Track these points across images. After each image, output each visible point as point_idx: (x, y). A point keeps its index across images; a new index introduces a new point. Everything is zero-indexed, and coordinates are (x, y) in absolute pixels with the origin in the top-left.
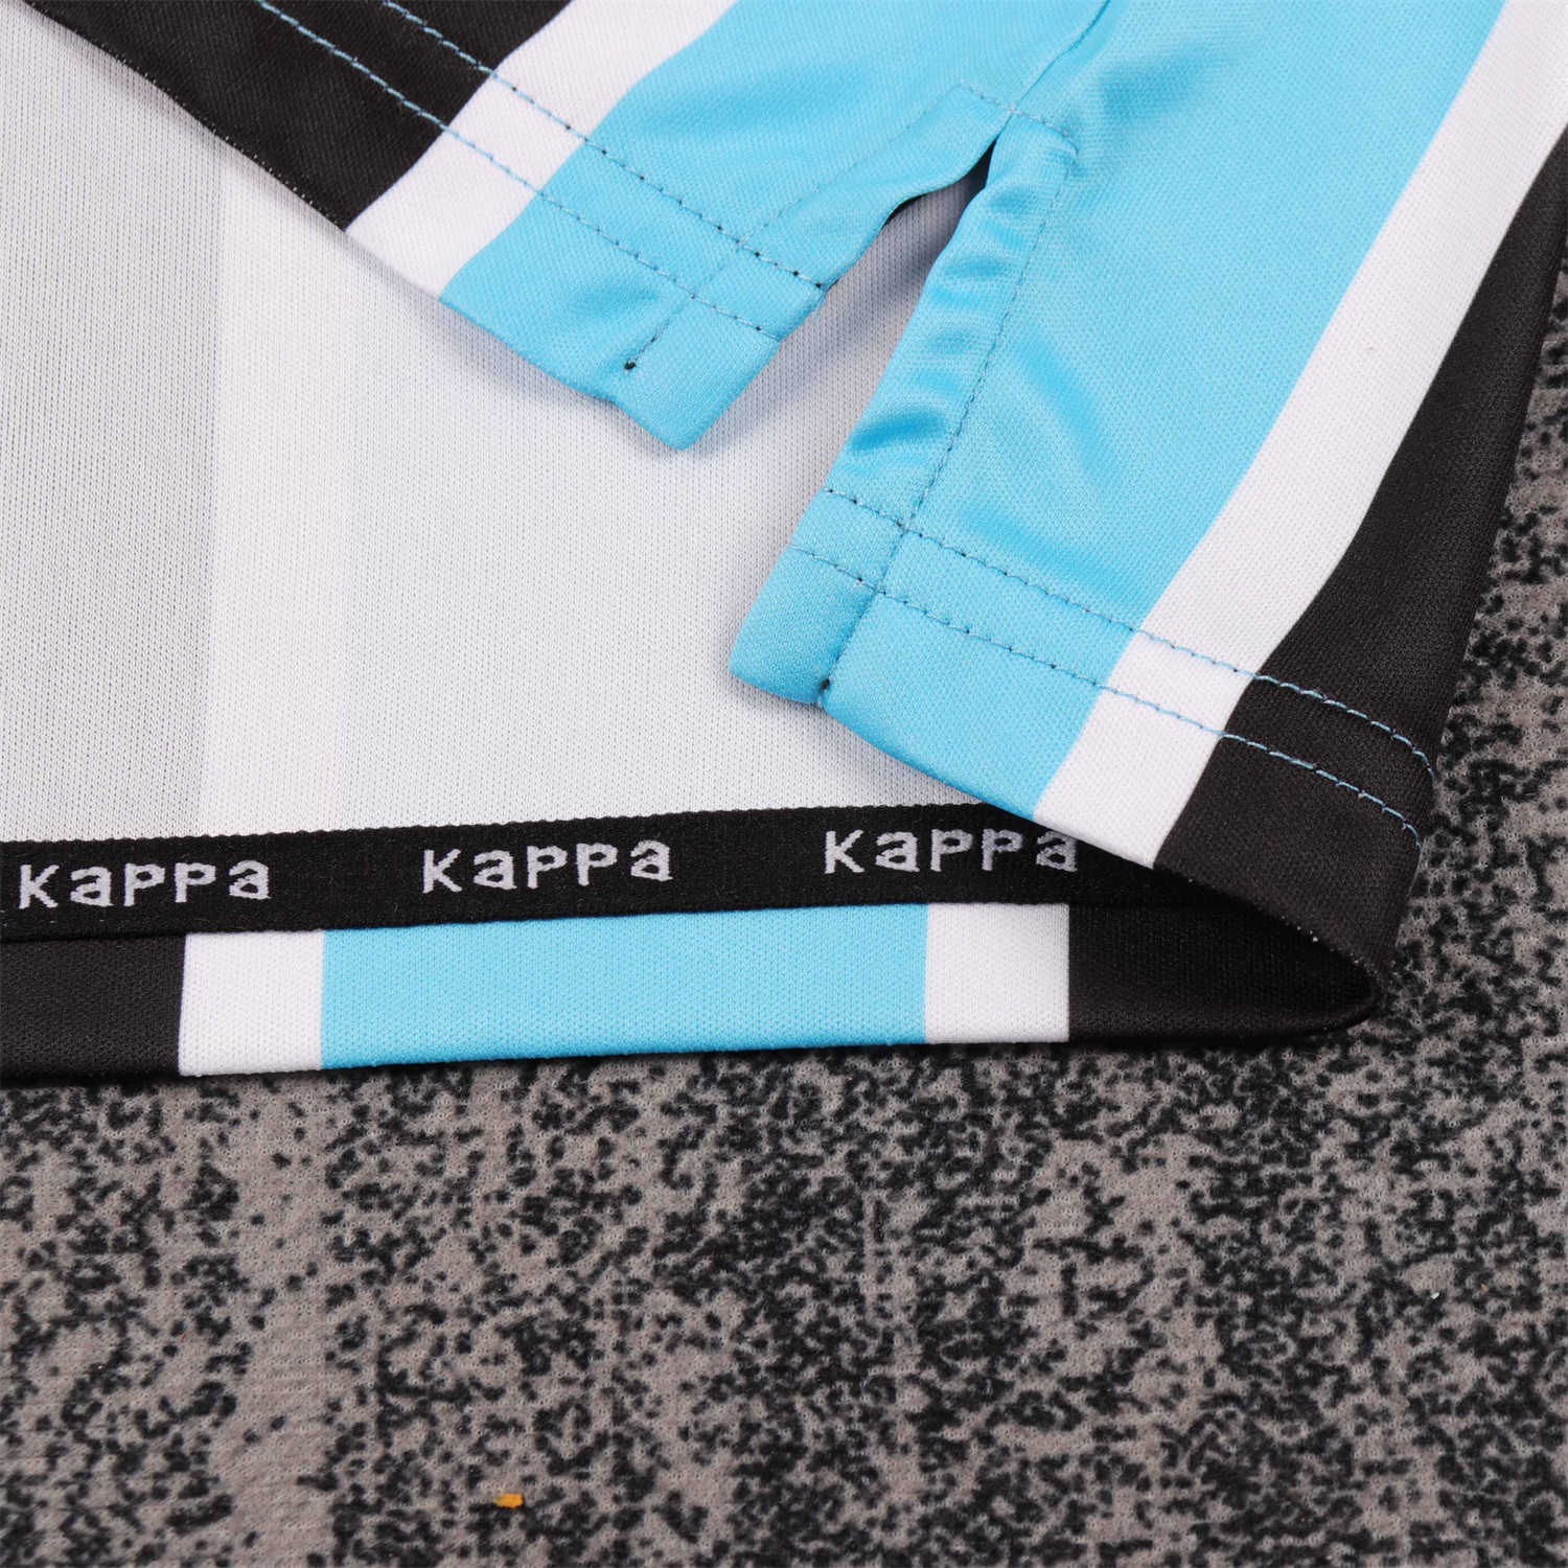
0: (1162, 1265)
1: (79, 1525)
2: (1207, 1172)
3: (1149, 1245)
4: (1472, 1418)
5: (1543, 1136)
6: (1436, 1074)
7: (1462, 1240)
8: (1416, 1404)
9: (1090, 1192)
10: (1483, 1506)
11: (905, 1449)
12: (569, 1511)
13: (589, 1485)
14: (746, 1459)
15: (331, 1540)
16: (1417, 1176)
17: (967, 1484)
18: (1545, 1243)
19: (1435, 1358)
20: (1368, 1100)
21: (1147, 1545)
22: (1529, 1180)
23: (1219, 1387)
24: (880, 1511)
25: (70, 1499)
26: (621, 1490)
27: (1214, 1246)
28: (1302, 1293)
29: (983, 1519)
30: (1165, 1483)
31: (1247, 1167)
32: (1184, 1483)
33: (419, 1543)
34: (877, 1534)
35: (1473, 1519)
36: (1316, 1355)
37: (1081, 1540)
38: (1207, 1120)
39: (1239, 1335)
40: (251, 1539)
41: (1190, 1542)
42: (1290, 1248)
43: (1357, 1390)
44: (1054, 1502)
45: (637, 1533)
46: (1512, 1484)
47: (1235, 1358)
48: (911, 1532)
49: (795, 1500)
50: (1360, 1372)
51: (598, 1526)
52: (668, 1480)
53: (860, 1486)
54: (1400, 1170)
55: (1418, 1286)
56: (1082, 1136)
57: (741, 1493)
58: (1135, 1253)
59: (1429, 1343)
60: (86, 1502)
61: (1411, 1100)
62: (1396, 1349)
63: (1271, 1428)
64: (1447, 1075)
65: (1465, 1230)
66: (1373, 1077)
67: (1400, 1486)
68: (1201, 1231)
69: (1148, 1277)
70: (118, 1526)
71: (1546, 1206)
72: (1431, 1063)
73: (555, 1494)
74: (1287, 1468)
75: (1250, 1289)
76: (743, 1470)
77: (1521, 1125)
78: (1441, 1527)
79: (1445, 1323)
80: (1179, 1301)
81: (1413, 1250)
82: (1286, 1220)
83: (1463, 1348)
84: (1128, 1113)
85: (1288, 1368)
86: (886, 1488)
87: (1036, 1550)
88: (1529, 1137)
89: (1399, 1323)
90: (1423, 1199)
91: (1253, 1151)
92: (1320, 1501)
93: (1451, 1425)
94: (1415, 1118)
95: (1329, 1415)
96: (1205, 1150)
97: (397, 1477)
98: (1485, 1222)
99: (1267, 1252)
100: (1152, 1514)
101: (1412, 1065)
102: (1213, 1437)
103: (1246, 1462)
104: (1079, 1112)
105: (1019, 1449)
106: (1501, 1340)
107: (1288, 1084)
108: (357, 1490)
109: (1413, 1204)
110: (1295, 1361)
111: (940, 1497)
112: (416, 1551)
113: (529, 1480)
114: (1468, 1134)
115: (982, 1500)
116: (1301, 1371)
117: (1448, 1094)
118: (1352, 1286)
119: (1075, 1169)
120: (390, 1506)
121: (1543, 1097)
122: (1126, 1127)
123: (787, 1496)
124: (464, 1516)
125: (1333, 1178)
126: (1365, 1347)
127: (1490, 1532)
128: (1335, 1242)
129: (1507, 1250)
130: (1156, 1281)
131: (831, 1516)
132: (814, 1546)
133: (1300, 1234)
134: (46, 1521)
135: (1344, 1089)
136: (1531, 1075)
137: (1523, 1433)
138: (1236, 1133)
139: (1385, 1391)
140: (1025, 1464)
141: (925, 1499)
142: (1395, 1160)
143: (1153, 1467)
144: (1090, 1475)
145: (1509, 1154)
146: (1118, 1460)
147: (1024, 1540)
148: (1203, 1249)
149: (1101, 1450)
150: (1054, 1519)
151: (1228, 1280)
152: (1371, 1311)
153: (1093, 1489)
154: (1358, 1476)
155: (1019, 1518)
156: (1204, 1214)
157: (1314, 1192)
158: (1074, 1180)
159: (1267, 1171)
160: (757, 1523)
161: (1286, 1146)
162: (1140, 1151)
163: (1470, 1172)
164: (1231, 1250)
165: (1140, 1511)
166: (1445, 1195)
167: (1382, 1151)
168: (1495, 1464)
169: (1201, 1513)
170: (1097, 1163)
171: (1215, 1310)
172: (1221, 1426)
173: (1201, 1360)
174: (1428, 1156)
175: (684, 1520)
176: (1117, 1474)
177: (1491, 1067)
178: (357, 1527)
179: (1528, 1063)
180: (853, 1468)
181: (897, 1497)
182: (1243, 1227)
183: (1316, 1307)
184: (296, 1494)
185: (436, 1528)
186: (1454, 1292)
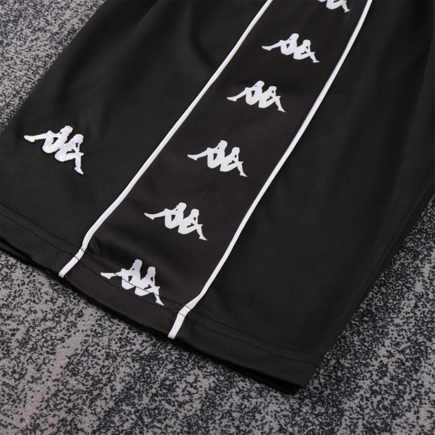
0: (200, 393)
1: (35, 346)
2: (214, 384)
3: (200, 389)
6: (255, 389)
7: (244, 413)
8: (222, 430)
9: (196, 378)
11: (148, 397)
12: (98, 379)
13: (104, 378)
14: (126, 386)
15: (65, 366)
16: (243, 401)
17: (154, 406)
18: (255, 420)
19: (229, 426)
20: (243, 387)
21: (173, 428)
22: (259, 410)
23: (197, 413)
24: (140, 403)
25: (36, 342)
26: (107, 381)
27: (209, 394)
28: (217, 407)
29: (153, 412)
30: (181, 421)
31: (220, 387)
32: (183, 422)
33: (76, 373)
34: (137, 405)
36: (213, 416)
37: (164, 422)
38: (219, 377)
39: (204, 408)
40: (55, 360)
41: (179, 431)
42: (219, 400)
43: (216, 424)
44: (164, 415)
45: (106, 387)
47: (201, 410)
48: (142, 408)
49: (129, 395)
50: (218, 422)
51: (101, 383)
52: (114, 383)
53: (139, 398)
54: (241, 399)
56: (201, 370)
57: (123, 390)
58: (197, 389)
59: (230, 423)
60: (37, 343)
61: (249, 390)
62: (225, 422)
64: (257, 390)
65: (245, 412)
66: (246, 385)
68: (208, 391)
69: (197, 393)
70: (39, 348)
72: (256, 387)
73: (98, 376)
74: (199, 428)
75: (210, 403)
76: (125, 387)
77: (263, 402)
79: (234, 422)
80: (199, 399)
81: (236, 410)
82: (221, 396)
83: (234, 427)
84: (209, 370)
85: (208, 416)
86: (142, 400)
87: (157, 420)
88: (263, 405)
89: (227, 419)
90: (242, 404)
91: (223, 385)
94: (248, 393)
95: (209, 425)
96: (216, 381)
97: (79, 363)
98: (249, 412)
99: (215, 399)
100: (176, 424)
101: (253, 386)
102: (191, 419)
103: (194, 425)
104: (202, 367)
105: (164, 405)
106: (240, 429)
107: (233, 379)
108: (73, 361)
109: (240, 404)
110: (210, 415)
111: (149, 406)
112: (75, 373)
113: (96, 373)
114: (254, 399)
115: (154, 409)
116: (210, 417)
117: (255, 392)
118: (224, 410)
119: (196, 374)
120: (76, 366)
121: (268, 400)
122: (207, 372)
123: (129, 394)
124: (84, 372)
125: (231, 395)
126: (220, 419)
128: (226, 403)
129: (249, 417)
130: (197, 394)
131: (133, 400)
132: (127, 402)
133: (222, 399)
134: (31, 343)
135: (241, 384)
136: (269, 397)
138: (222, 381)
139: (219, 426)
140: (163, 408)
141: (147, 405)
143: (181, 418)
144: (171, 414)
145: (258, 405)
146: (176, 414)
147: (157, 418)
148: (207, 394)
149: (175, 412)
150: (162, 417)
151: (208, 400)
152: (225, 415)
153: (170, 416)
155: (158, 414)
156: (210, 389)
157: (228, 395)
158: (195, 375)
159: (223, 389)
160: (122, 395)
161: (228, 387)
162: (207, 376)
163: (251, 404)
164: (211, 396)
165: (175, 423)
166: (246, 405)
167: (241, 395)
169: (183, 428)
170: (200, 375)
171: (203, 403)
172: (194, 418)
173: (197, 408)
174: (247, 399)
175: (113, 389)
176: (175, 416)
177: (264, 392)
178: (70, 366)
179: (269, 395)
180: (140, 395)
181: (143, 402)
182: (214, 394)
183: (217, 410)
184: (65, 357)
185: (80, 372)
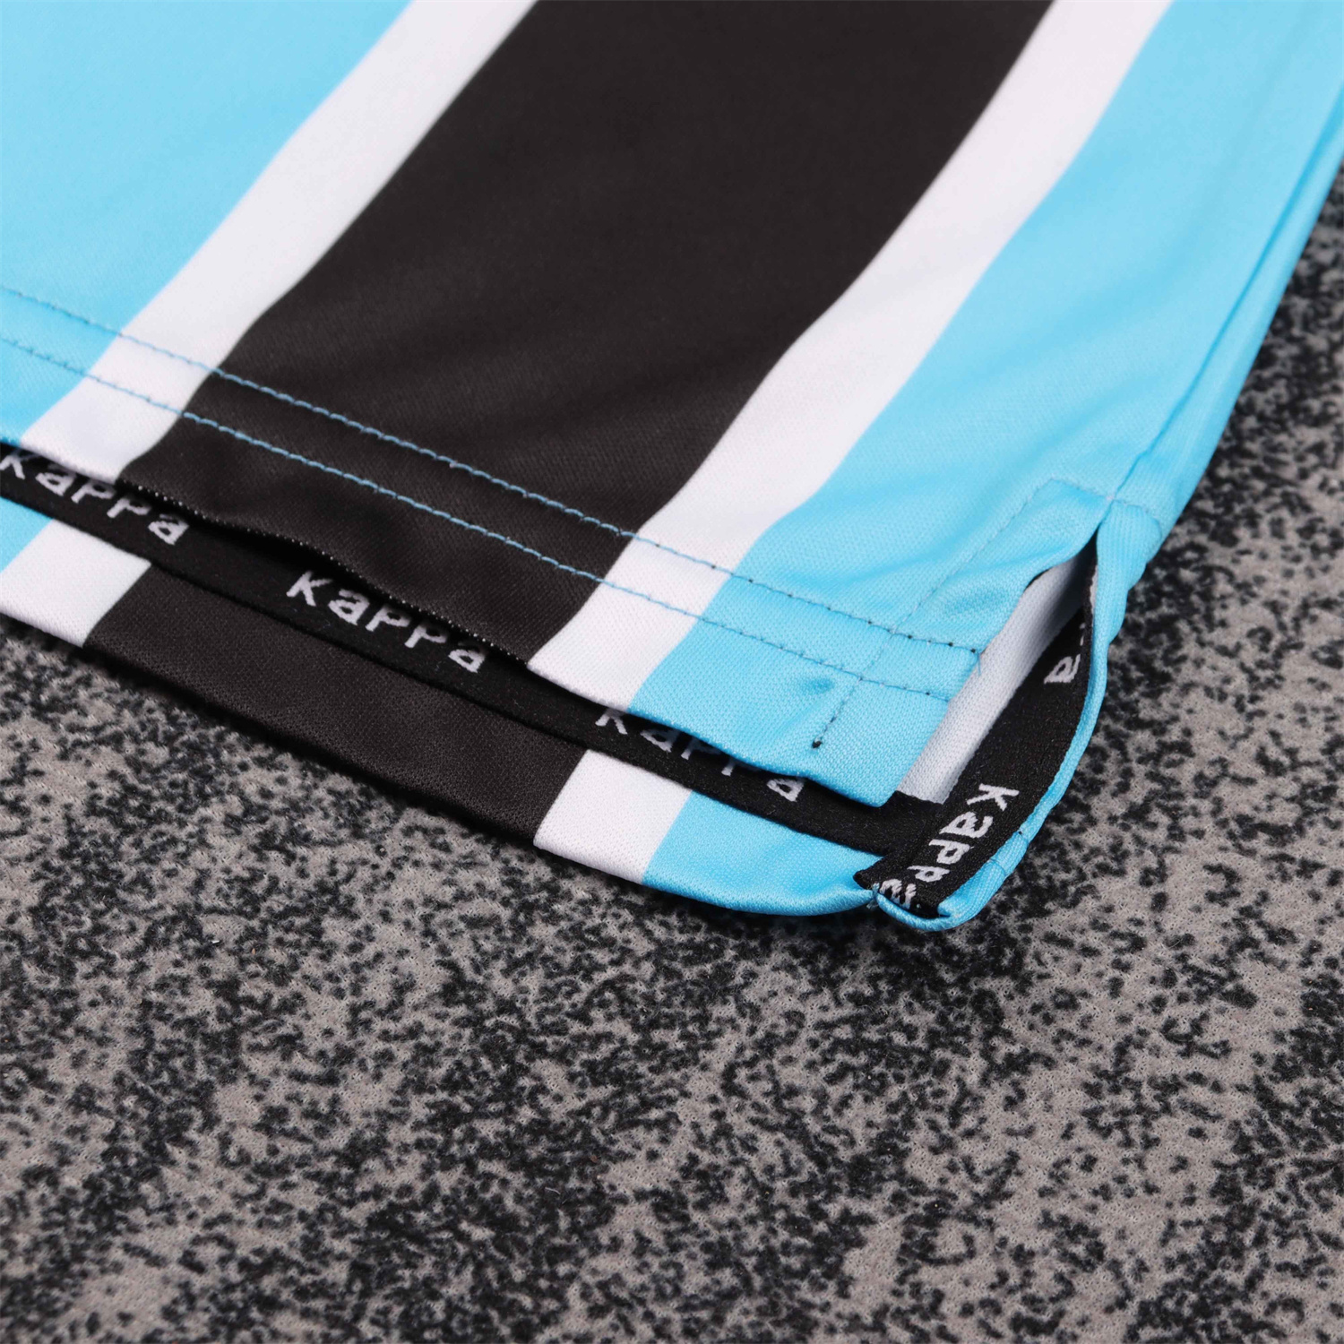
4: (181, 1034)
5: (374, 877)
10: (143, 1096)
35: (129, 1102)
46: (175, 1092)
55: (208, 928)
63: (31, 971)
67: (94, 1053)
71: (342, 922)
78: (102, 1095)
92: (30, 1035)
93: (162, 1031)
127: (135, 1115)
137: (209, 1062)
142: (256, 841)
154: (70, 1032)
168: (174, 1072)
186: (231, 945)
